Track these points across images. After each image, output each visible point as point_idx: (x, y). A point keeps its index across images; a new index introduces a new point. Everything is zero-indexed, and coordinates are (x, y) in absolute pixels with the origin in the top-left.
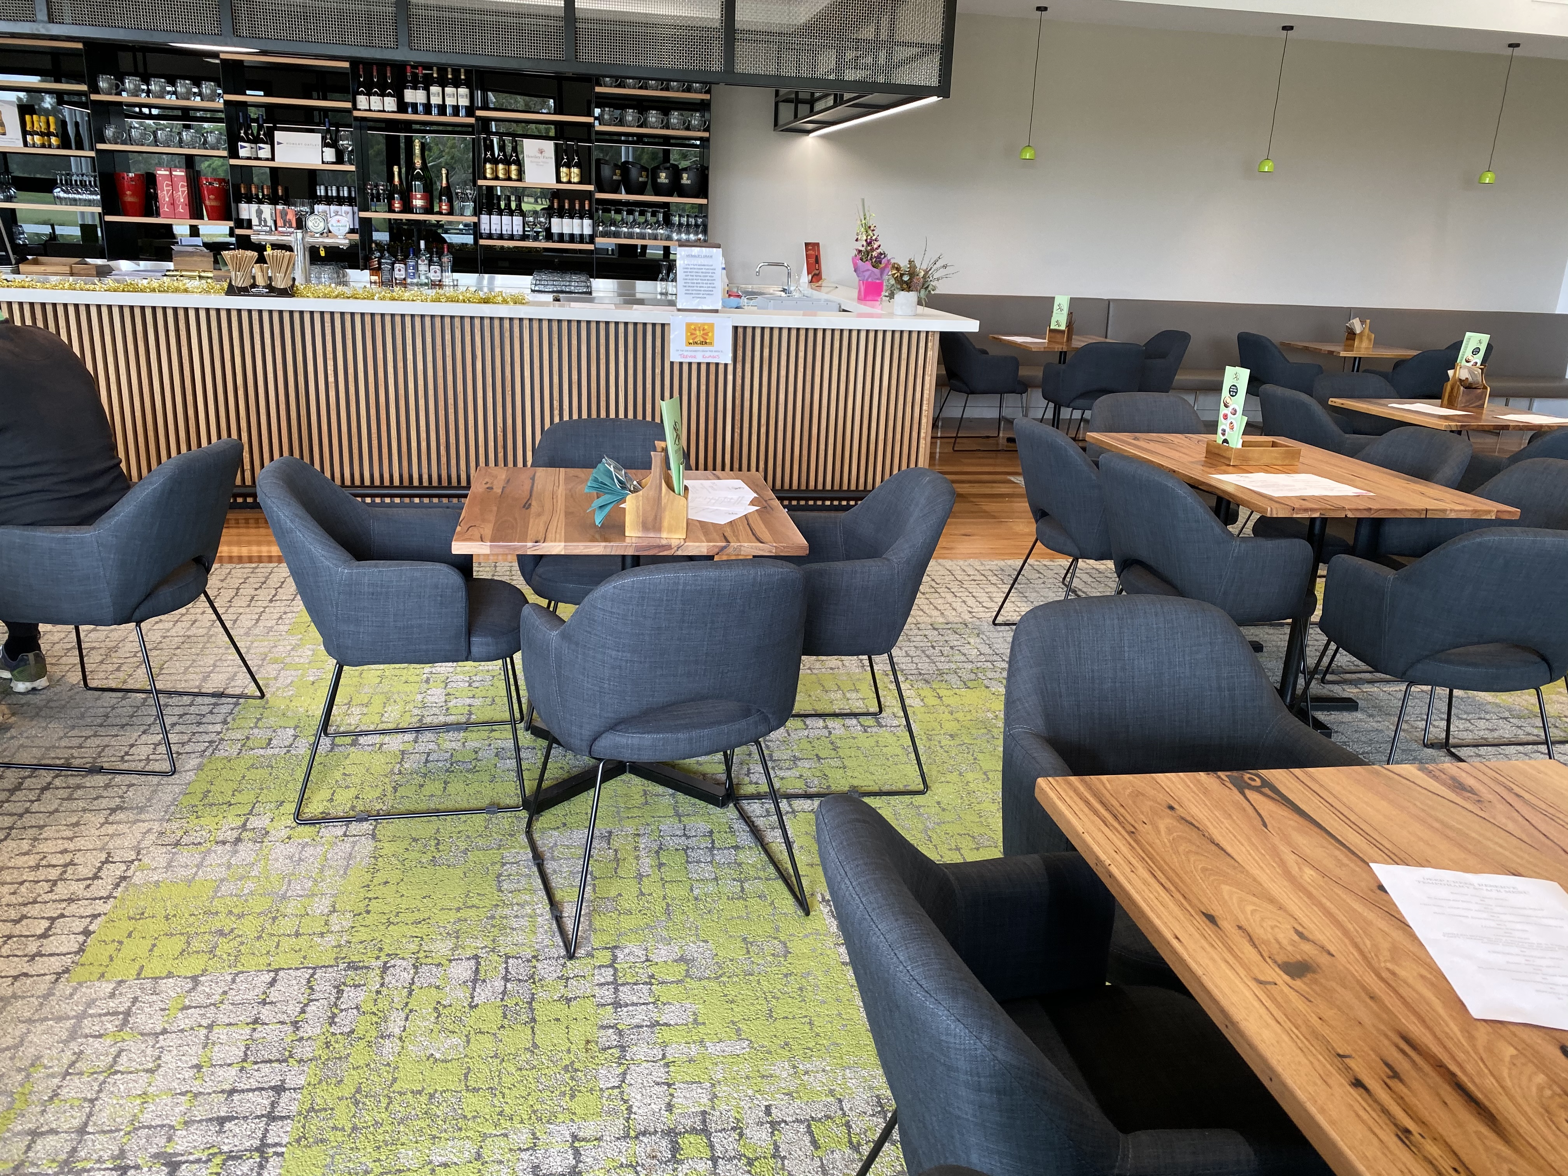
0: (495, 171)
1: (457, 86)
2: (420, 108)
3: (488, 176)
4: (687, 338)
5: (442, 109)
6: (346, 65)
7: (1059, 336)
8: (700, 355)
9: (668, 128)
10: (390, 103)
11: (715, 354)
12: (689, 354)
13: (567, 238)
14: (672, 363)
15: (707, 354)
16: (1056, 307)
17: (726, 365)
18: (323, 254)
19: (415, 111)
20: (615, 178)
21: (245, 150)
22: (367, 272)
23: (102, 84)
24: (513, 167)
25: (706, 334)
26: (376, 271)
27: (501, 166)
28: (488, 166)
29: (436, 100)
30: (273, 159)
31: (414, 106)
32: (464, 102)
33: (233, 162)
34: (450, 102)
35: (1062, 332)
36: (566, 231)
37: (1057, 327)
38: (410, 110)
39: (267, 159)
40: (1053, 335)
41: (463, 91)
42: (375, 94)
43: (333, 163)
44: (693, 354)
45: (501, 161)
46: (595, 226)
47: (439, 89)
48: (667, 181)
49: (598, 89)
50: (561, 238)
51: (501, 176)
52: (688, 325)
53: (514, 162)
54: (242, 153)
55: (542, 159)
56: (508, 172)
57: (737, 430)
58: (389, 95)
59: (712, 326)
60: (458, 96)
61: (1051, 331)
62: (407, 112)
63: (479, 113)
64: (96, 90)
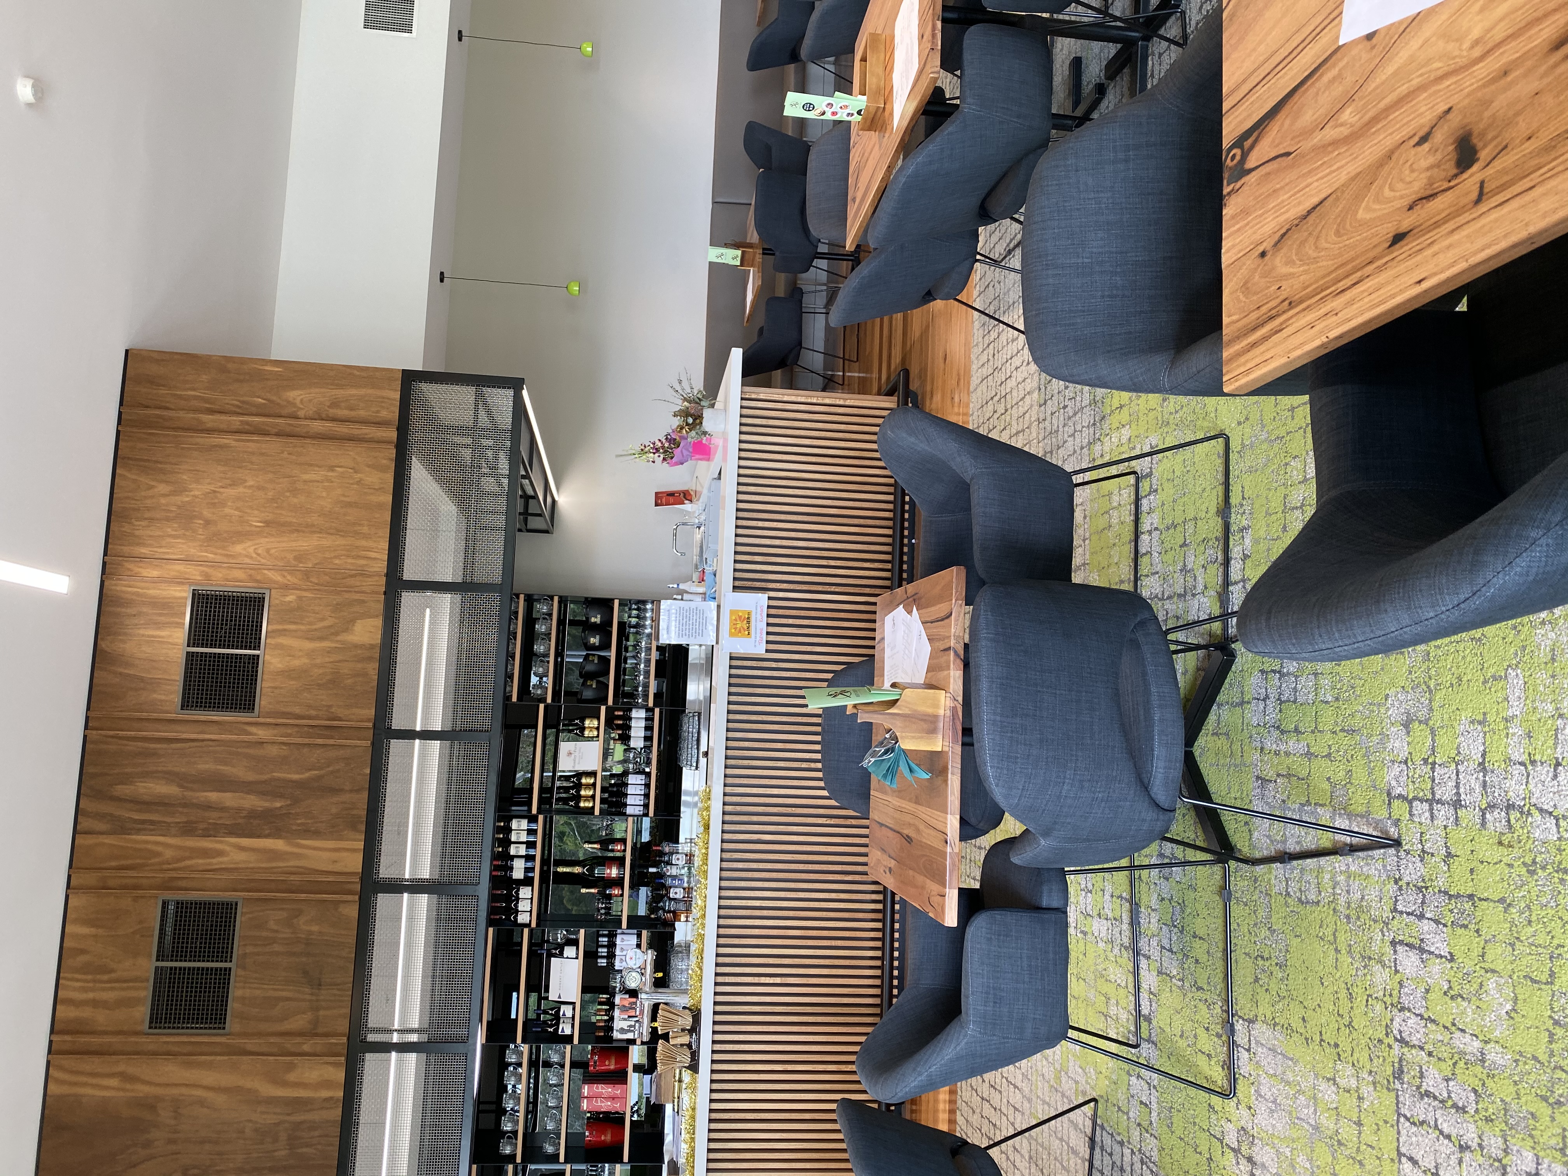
0: (587, 798)
1: (511, 830)
2: (529, 865)
3: (591, 805)
4: (743, 636)
5: (531, 845)
6: (491, 930)
7: (747, 256)
8: (760, 624)
9: (550, 634)
10: (525, 892)
11: (759, 609)
12: (758, 635)
13: (649, 733)
14: (767, 651)
15: (759, 617)
16: (719, 260)
17: (770, 598)
18: (660, 975)
19: (532, 869)
20: (594, 686)
21: (565, 1029)
22: (677, 924)
23: (508, 1150)
24: (584, 781)
25: (740, 617)
26: (676, 915)
27: (583, 793)
28: (582, 804)
29: (522, 850)
30: (574, 1003)
31: (527, 870)
32: (524, 824)
33: (576, 1041)
34: (524, 837)
35: (743, 253)
36: (642, 733)
37: (739, 259)
38: (530, 875)
39: (574, 1009)
40: (746, 263)
41: (514, 824)
42: (516, 905)
43: (578, 949)
44: (758, 631)
45: (578, 791)
46: (638, 706)
47: (512, 846)
48: (598, 637)
49: (514, 699)
50: (648, 739)
51: (591, 793)
52: (731, 635)
53: (579, 779)
54: (568, 1031)
55: (577, 754)
56: (588, 786)
57: (833, 589)
58: (517, 893)
59: (732, 612)
60: (519, 828)
61: (742, 264)
62: (533, 878)
63: (534, 811)
64: (512, 1158)
